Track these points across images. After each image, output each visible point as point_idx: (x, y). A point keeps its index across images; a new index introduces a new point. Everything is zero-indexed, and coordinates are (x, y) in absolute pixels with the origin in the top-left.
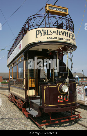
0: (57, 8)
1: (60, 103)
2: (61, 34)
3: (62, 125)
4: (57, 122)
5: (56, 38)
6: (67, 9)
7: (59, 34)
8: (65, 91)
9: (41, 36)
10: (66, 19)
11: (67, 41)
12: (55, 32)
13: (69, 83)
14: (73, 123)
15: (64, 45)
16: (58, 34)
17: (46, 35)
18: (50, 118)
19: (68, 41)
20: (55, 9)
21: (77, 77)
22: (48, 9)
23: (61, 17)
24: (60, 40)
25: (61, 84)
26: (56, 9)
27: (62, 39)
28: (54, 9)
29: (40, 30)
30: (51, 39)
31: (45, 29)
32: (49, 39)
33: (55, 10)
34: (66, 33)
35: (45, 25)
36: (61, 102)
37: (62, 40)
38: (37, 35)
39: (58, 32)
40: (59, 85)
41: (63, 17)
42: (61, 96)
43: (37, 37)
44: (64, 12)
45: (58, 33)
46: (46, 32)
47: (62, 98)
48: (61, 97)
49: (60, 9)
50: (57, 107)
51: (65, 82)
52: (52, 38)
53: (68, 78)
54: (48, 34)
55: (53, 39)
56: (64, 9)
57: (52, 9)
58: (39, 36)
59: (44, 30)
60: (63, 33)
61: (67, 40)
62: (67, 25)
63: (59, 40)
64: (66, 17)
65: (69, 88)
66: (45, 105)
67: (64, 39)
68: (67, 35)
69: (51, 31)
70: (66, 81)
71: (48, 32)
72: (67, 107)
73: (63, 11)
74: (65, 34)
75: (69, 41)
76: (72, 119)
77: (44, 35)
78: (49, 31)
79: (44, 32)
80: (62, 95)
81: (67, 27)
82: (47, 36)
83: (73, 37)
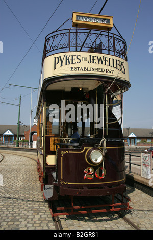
0: (92, 18)
1: (87, 180)
2: (96, 61)
3: (95, 218)
4: (85, 212)
5: (86, 69)
6: (111, 19)
7: (93, 62)
8: (96, 161)
9: (62, 66)
10: (108, 36)
11: (107, 73)
12: (85, 59)
13: (106, 147)
14: (114, 217)
15: (101, 81)
16: (91, 62)
17: (70, 64)
18: (73, 204)
19: (109, 74)
20: (88, 20)
21: (132, 135)
22: (75, 21)
23: (99, 32)
24: (94, 72)
25: (91, 148)
26: (91, 20)
27: (98, 70)
28: (86, 20)
29: (60, 57)
30: (77, 71)
31: (68, 54)
32: (74, 71)
33: (88, 22)
34: (107, 59)
35: (69, 47)
36: (90, 179)
37: (98, 73)
38: (55, 64)
39: (92, 58)
40: (86, 150)
41: (103, 33)
42: (91, 170)
43: (55, 69)
44: (105, 24)
45: (92, 60)
46: (70, 58)
47: (92, 172)
48: (89, 171)
49: (96, 18)
50: (81, 187)
51: (98, 146)
52: (79, 69)
53: (103, 139)
54: (72, 63)
55: (81, 71)
56: (104, 19)
57: (82, 20)
58: (58, 66)
59: (67, 56)
60: (100, 60)
61: (108, 71)
62: (110, 45)
63: (92, 72)
64: (108, 33)
65: (103, 156)
66: (63, 182)
67: (103, 70)
68: (107, 63)
69: (78, 57)
70: (100, 144)
71: (72, 59)
72: (102, 188)
73: (103, 22)
74: (105, 61)
75: (111, 74)
76: (113, 209)
77: (66, 64)
78: (74, 57)
79: (67, 59)
80: (91, 167)
81: (109, 50)
82: (72, 66)
83: (120, 66)
